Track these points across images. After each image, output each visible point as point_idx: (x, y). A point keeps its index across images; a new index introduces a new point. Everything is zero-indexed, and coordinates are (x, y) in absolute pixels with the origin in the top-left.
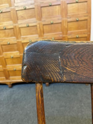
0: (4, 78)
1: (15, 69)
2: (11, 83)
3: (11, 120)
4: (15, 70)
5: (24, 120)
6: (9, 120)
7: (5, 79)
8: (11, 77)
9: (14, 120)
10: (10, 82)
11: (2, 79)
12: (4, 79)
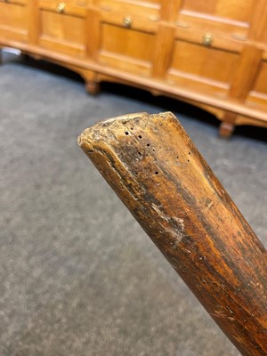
0: (82, 47)
1: (128, 20)
2: (100, 78)
3: (54, 182)
4: (129, 27)
5: (100, 202)
6: (48, 180)
7: (82, 54)
8: (104, 53)
9: (64, 188)
10: (97, 72)
11: (72, 49)
12: (79, 51)
